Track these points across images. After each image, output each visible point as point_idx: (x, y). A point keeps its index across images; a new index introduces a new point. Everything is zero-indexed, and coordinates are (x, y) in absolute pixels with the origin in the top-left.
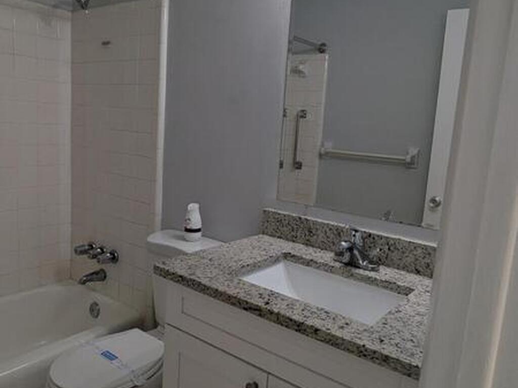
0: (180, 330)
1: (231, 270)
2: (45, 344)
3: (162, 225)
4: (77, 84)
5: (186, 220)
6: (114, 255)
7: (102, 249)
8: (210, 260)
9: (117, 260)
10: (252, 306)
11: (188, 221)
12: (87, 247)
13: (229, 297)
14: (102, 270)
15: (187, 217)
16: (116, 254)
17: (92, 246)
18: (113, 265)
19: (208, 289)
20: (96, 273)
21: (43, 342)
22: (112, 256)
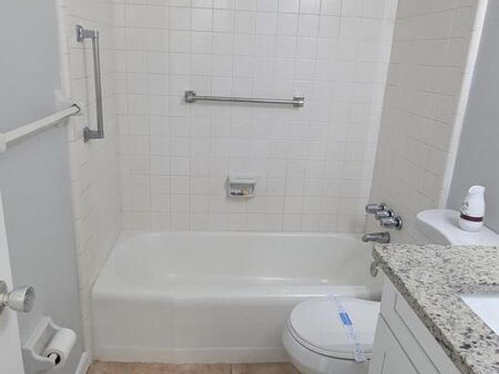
0: (389, 328)
1: (462, 282)
2: (327, 284)
3: (448, 203)
4: (398, 41)
5: (463, 204)
6: (398, 221)
7: (390, 213)
8: (445, 261)
9: (400, 228)
10: (445, 341)
11: (465, 206)
12: (377, 208)
13: (425, 316)
14: (388, 233)
15: (465, 201)
16: (400, 222)
17: (383, 207)
18: (397, 231)
19: (409, 295)
20: (383, 234)
21: (324, 281)
22: (396, 222)
